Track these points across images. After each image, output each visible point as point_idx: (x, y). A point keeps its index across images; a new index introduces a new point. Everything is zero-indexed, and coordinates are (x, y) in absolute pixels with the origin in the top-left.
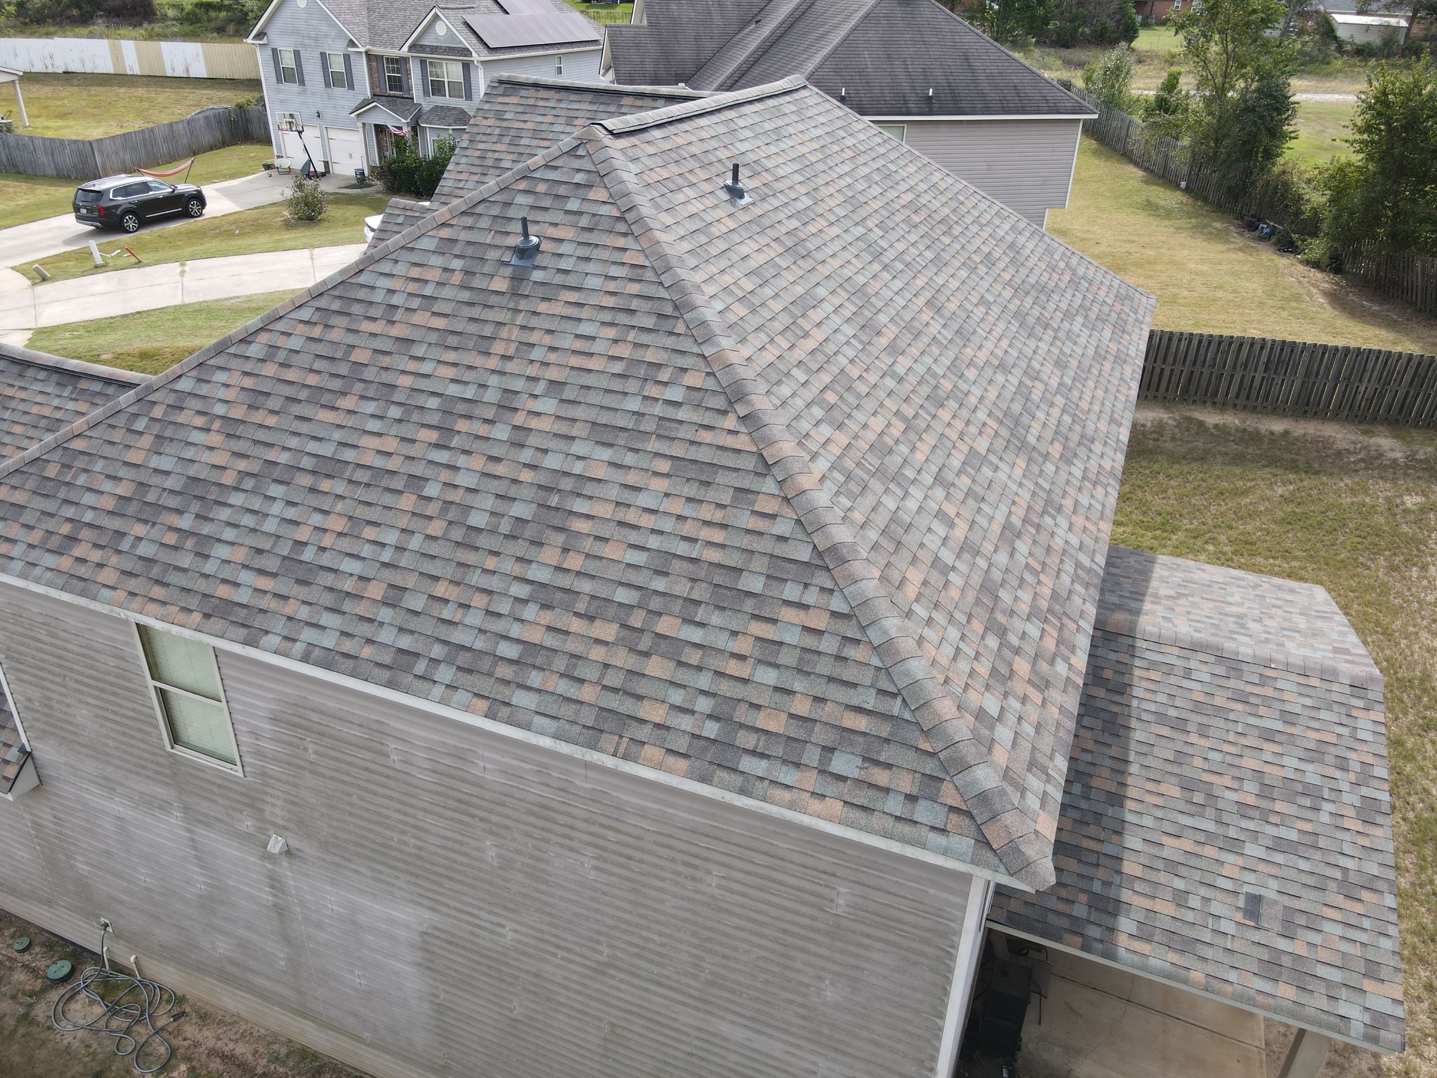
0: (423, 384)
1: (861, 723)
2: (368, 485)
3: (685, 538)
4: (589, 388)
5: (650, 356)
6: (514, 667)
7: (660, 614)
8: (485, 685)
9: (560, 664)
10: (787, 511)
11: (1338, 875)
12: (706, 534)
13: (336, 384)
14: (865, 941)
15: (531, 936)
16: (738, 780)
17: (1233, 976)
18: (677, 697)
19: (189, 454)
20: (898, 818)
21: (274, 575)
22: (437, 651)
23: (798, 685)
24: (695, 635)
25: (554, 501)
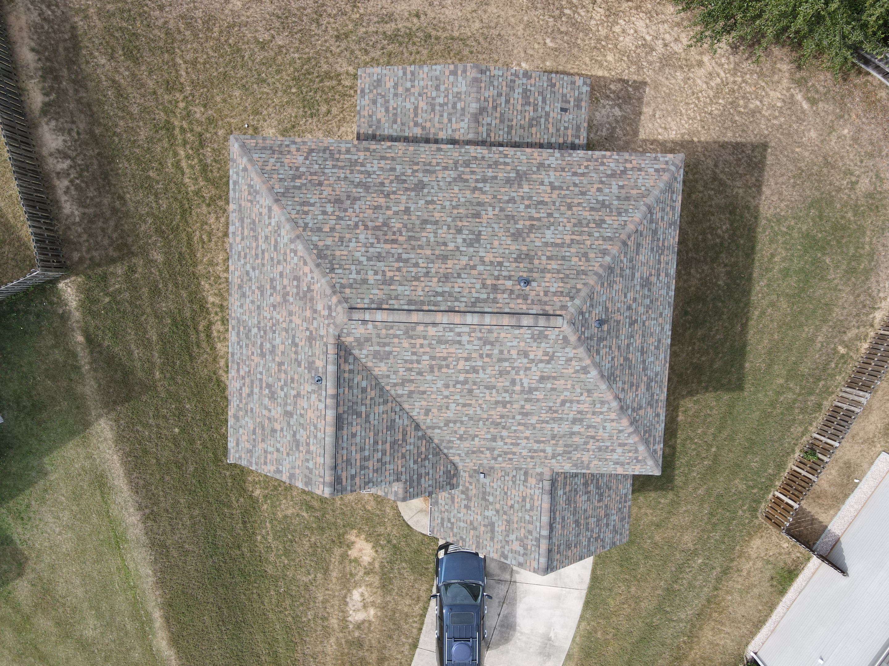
0: (626, 336)
2: (645, 337)
3: (648, 246)
4: (625, 286)
12: (647, 241)
17: (583, 116)
25: (644, 283)
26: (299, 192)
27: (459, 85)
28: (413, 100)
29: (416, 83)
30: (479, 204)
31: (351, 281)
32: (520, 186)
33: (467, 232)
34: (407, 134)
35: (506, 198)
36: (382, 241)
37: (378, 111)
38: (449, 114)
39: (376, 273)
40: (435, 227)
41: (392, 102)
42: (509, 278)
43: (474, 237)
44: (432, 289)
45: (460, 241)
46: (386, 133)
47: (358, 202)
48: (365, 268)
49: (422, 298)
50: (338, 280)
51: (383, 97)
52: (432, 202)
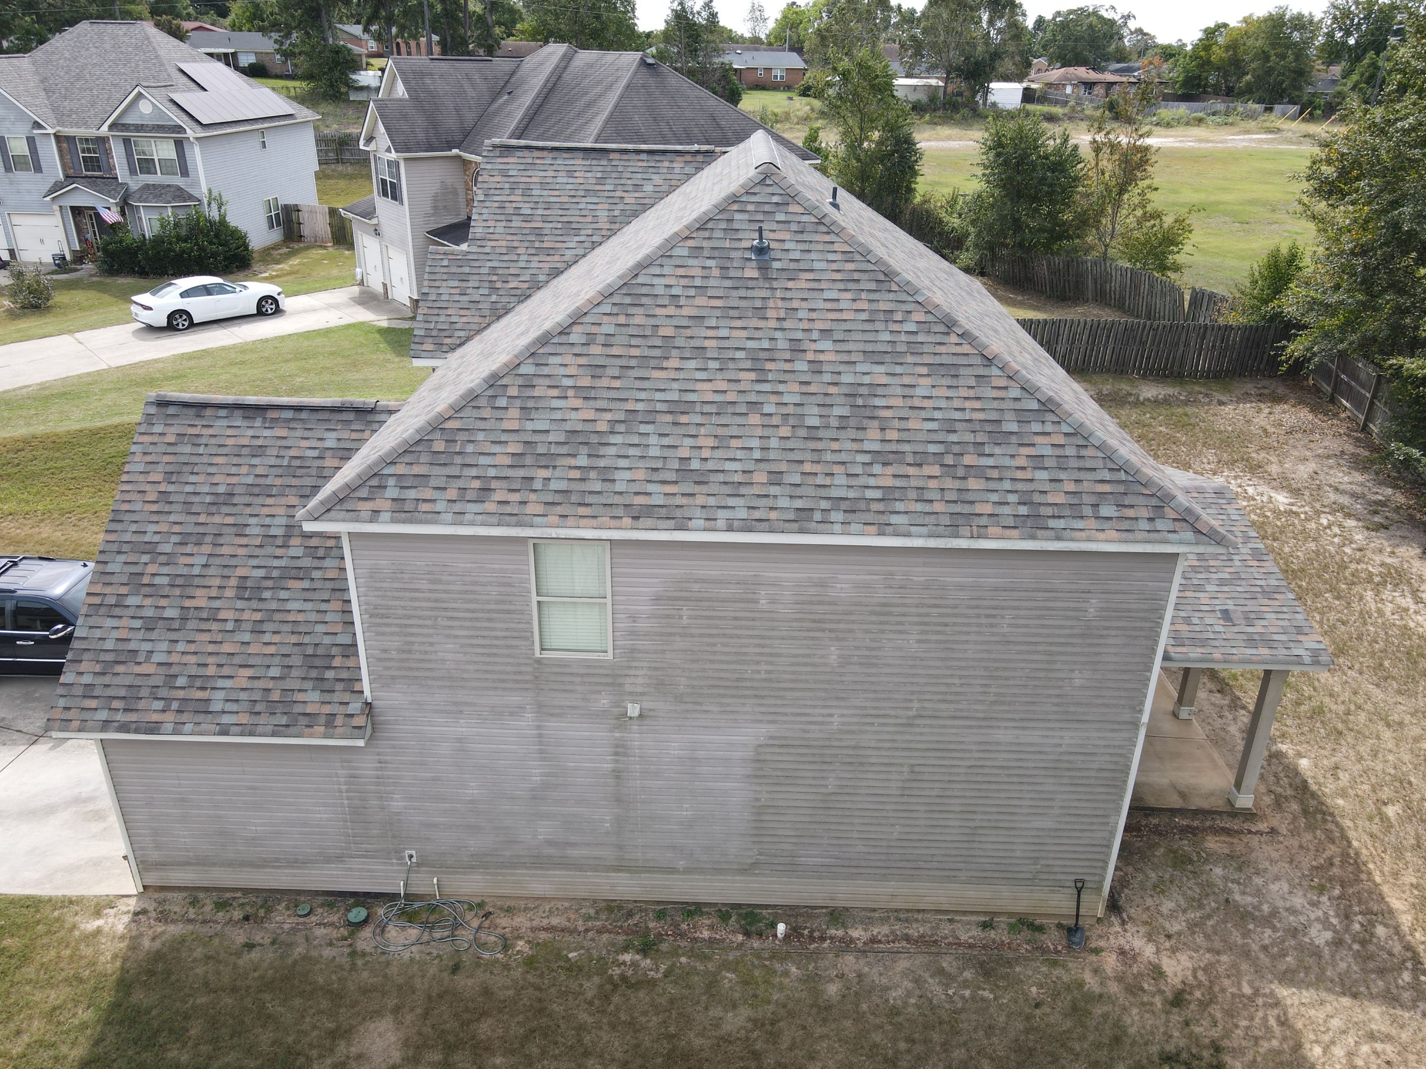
0: (726, 344)
1: (1107, 488)
2: (718, 414)
3: (956, 409)
4: (850, 331)
5: (883, 306)
6: (882, 503)
7: (962, 454)
8: (869, 517)
9: (913, 495)
10: (1012, 383)
11: (1259, 590)
12: (968, 404)
13: (657, 353)
14: (1105, 632)
15: (855, 715)
16: (1051, 533)
17: (1234, 651)
18: (995, 497)
19: (558, 415)
20: (1148, 531)
21: (676, 482)
22: (824, 505)
23: (1062, 476)
24: (990, 462)
25: (860, 402)
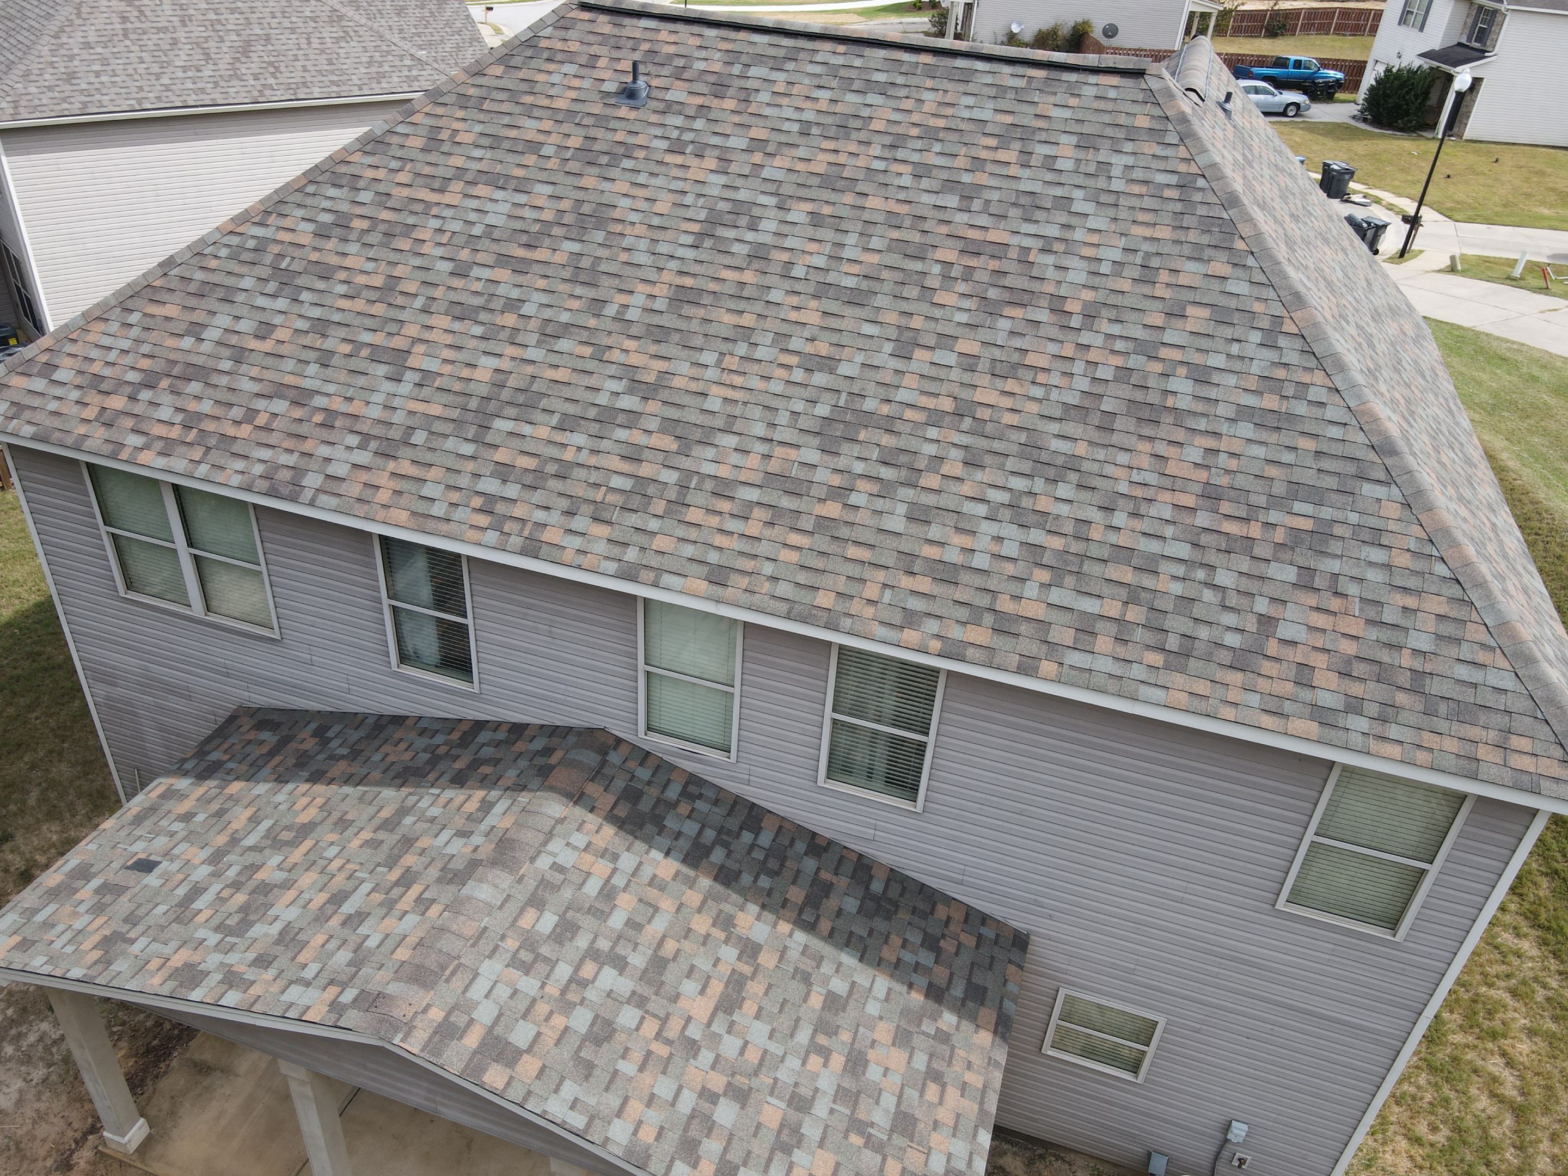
26: (1298, 475)
27: (503, 992)
28: (730, 1046)
29: (687, 1102)
30: (659, 334)
31: (1129, 147)
32: (500, 379)
33: (736, 248)
34: (801, 937)
35: (563, 345)
36: (1013, 254)
37: (895, 1080)
38: (603, 916)
39: (1049, 163)
40: (831, 278)
41: (827, 1082)
42: (669, 108)
43: (721, 232)
44: (893, 103)
45: (769, 225)
46: (882, 984)
47: (1072, 399)
48: (1080, 180)
49: (929, 83)
50: (1168, 152)
51: (858, 1126)
52: (813, 363)
